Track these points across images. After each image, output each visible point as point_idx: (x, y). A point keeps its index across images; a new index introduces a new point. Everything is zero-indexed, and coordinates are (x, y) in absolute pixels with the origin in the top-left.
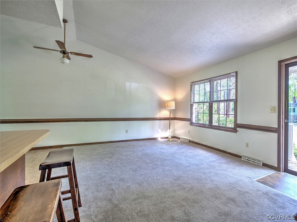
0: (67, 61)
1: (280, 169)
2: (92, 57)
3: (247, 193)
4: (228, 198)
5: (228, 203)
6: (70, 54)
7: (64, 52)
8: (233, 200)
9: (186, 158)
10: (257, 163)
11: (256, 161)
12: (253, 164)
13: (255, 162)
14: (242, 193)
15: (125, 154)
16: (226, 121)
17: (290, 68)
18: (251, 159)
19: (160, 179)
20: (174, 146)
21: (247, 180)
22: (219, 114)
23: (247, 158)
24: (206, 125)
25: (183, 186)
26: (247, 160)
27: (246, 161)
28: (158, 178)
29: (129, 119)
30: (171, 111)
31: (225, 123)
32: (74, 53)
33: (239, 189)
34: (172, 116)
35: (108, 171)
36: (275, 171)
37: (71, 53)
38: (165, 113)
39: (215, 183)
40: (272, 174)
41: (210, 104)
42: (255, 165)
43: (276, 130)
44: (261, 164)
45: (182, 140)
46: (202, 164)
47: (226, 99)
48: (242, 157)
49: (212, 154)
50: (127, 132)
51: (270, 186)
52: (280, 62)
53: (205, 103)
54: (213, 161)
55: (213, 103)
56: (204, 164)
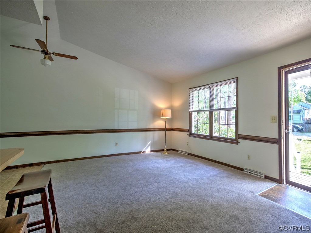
0: (49, 62)
1: (282, 181)
2: (78, 58)
3: (250, 208)
4: (230, 216)
5: (231, 221)
6: (52, 55)
7: (46, 53)
8: (236, 217)
9: (184, 173)
10: (259, 175)
11: (258, 173)
12: (255, 177)
13: (257, 175)
14: (245, 210)
15: (113, 170)
16: (227, 131)
17: (289, 75)
18: (253, 171)
19: (153, 198)
20: (170, 160)
21: (250, 195)
22: (220, 124)
23: (249, 171)
24: (206, 136)
25: (181, 205)
26: (249, 172)
27: (248, 174)
28: (151, 196)
29: (119, 131)
30: (166, 121)
31: (226, 134)
32: (57, 53)
33: (242, 205)
34: (168, 127)
35: (94, 190)
36: (276, 183)
37: (53, 53)
38: (160, 123)
39: (216, 199)
40: (274, 187)
41: (210, 112)
42: (258, 177)
43: (277, 141)
44: (263, 177)
45: (179, 152)
46: (202, 179)
47: (227, 107)
48: (244, 170)
49: (213, 167)
50: (117, 145)
51: (273, 200)
52: (280, 69)
53: (205, 112)
54: (214, 175)
55: (214, 112)
56: (204, 179)
